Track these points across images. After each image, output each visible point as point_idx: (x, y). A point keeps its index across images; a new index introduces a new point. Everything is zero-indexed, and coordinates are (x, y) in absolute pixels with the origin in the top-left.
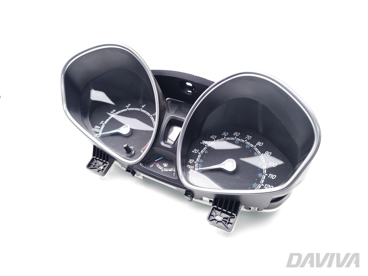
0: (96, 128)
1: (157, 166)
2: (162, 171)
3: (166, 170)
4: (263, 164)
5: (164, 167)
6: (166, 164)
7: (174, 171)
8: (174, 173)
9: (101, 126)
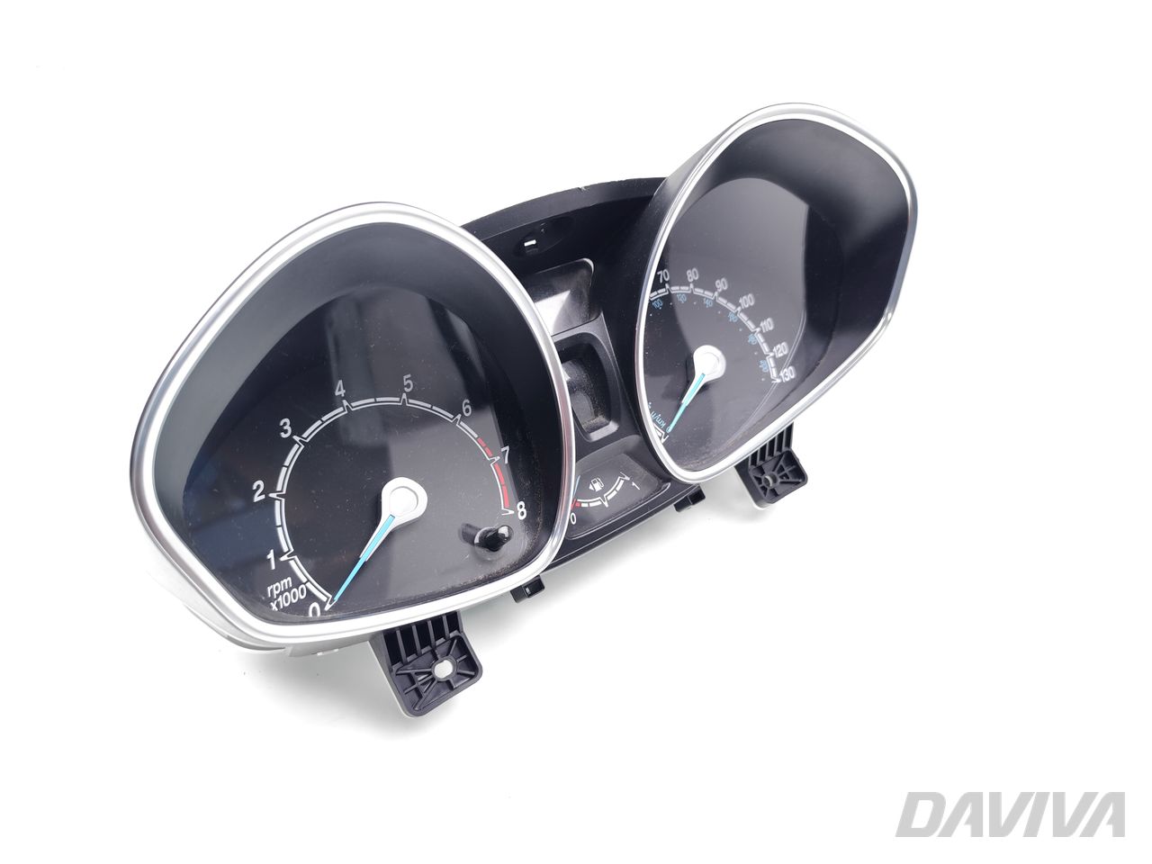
0: (275, 592)
1: (583, 505)
2: (606, 504)
3: (611, 495)
4: (736, 314)
5: (601, 493)
6: (595, 482)
7: (627, 478)
8: (634, 484)
9: (285, 570)
